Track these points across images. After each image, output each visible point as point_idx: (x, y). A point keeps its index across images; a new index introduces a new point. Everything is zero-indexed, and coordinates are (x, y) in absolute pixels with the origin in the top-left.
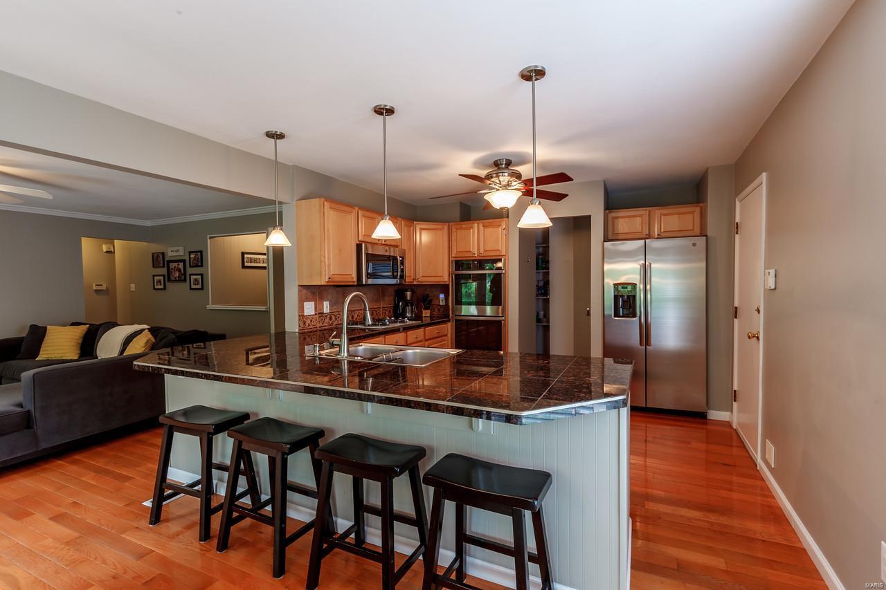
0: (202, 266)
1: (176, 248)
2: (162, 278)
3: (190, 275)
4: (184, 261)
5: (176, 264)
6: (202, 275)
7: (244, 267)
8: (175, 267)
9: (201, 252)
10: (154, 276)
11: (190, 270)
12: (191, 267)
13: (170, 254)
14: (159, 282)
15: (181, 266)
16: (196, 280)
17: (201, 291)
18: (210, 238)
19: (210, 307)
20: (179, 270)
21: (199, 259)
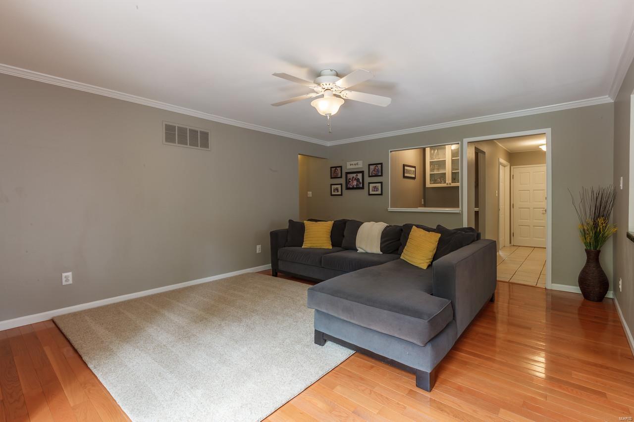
0: (382, 175)
1: (356, 162)
2: (339, 187)
3: (369, 183)
4: (362, 172)
5: (354, 175)
6: (381, 183)
7: (404, 177)
8: (353, 177)
9: (381, 164)
10: (331, 185)
11: (367, 179)
12: (369, 176)
13: (349, 167)
14: (337, 189)
15: (360, 176)
16: (375, 187)
17: (381, 196)
18: (391, 152)
19: (390, 209)
20: (358, 180)
21: (378, 170)
